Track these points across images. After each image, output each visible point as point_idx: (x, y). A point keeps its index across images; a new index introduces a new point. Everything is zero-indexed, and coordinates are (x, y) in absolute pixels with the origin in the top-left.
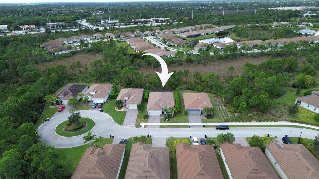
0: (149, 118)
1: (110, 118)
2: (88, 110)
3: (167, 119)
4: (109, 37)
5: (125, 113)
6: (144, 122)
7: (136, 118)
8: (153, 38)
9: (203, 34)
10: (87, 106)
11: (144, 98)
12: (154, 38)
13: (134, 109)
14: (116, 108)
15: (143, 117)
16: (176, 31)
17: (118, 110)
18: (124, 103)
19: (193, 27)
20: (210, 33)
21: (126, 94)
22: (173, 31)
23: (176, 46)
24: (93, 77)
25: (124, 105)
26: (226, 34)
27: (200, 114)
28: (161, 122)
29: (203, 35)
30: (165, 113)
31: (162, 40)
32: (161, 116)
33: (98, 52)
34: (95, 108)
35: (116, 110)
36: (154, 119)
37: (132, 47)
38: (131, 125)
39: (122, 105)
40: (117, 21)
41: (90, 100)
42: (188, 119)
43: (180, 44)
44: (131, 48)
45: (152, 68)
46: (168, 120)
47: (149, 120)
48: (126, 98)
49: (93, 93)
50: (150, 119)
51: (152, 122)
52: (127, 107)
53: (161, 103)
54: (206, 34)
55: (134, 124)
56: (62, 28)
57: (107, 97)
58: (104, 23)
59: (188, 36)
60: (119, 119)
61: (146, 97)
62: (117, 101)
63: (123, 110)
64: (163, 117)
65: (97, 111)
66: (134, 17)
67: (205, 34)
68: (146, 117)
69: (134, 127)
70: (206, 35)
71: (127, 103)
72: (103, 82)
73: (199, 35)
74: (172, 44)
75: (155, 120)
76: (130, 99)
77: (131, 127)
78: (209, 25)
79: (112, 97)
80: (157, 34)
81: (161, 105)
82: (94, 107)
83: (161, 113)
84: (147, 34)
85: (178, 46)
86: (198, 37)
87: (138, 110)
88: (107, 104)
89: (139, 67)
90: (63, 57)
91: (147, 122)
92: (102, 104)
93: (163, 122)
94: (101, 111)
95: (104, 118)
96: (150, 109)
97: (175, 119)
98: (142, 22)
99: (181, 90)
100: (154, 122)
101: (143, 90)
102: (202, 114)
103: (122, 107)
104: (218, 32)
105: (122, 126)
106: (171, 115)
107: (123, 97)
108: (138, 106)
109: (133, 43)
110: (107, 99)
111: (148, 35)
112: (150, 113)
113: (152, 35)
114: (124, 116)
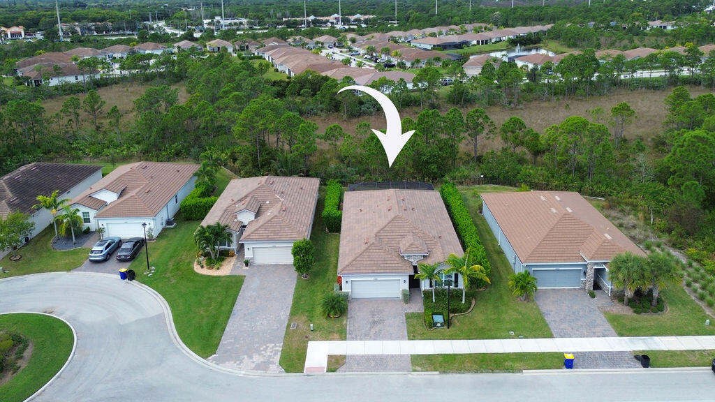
0: (353, 309)
1: (161, 317)
2: (69, 270)
3: (439, 319)
4: (216, 50)
5: (235, 284)
6: (327, 336)
7: (285, 314)
8: (338, 52)
9: (475, 42)
10: (75, 253)
11: (325, 213)
12: (341, 52)
13: (277, 265)
14: (199, 263)
15: (319, 309)
16: (400, 38)
17: (205, 272)
18: (234, 239)
19: (444, 29)
20: (493, 41)
21: (248, 199)
22: (392, 37)
23: (408, 65)
24: (138, 143)
25: (234, 246)
26: (535, 44)
27: (589, 286)
28: (413, 336)
29: (474, 45)
30: (425, 285)
31: (365, 54)
32: (407, 298)
33: (178, 81)
34: (105, 260)
35: (197, 269)
36: (373, 316)
37: (280, 68)
38: (257, 359)
39: (226, 247)
40: (244, 21)
41: (93, 225)
42: (541, 314)
43: (418, 61)
44: (277, 70)
45: (345, 117)
46: (448, 323)
47: (349, 323)
48: (247, 218)
49: (109, 197)
50: (357, 318)
51: (366, 337)
52: (248, 254)
53: (403, 236)
54: (482, 41)
55: (274, 351)
56: (95, 34)
57: (165, 214)
58: (209, 24)
59: (434, 46)
60: (204, 322)
61: (329, 209)
62: (203, 231)
63: (227, 269)
64: (417, 307)
65: (109, 278)
66: (287, 12)
67: (478, 42)
68: (338, 308)
69: (275, 368)
70: (482, 44)
71: (248, 238)
72: (169, 159)
73: (466, 43)
74: (395, 61)
75: (381, 321)
76: (262, 220)
77: (258, 367)
78: (483, 25)
79: (188, 214)
80: (349, 43)
81: (403, 248)
82: (99, 257)
83: (406, 286)
84: (322, 44)
85: (413, 64)
86: (461, 48)
87: (299, 268)
88: (163, 243)
89: (302, 113)
90: (65, 91)
91: (343, 335)
92: (139, 244)
93: (423, 337)
94: (129, 276)
95: (129, 316)
96: (355, 268)
97: (479, 314)
98: (308, 23)
99: (461, 183)
100: (377, 336)
101: (316, 182)
102: (597, 286)
103: (224, 255)
104: (511, 37)
105: (210, 363)
106: (456, 295)
107: (230, 212)
108: (297, 251)
109: (284, 58)
110: (169, 223)
111: (326, 46)
112: (357, 286)
113: (337, 45)
114: (230, 301)
